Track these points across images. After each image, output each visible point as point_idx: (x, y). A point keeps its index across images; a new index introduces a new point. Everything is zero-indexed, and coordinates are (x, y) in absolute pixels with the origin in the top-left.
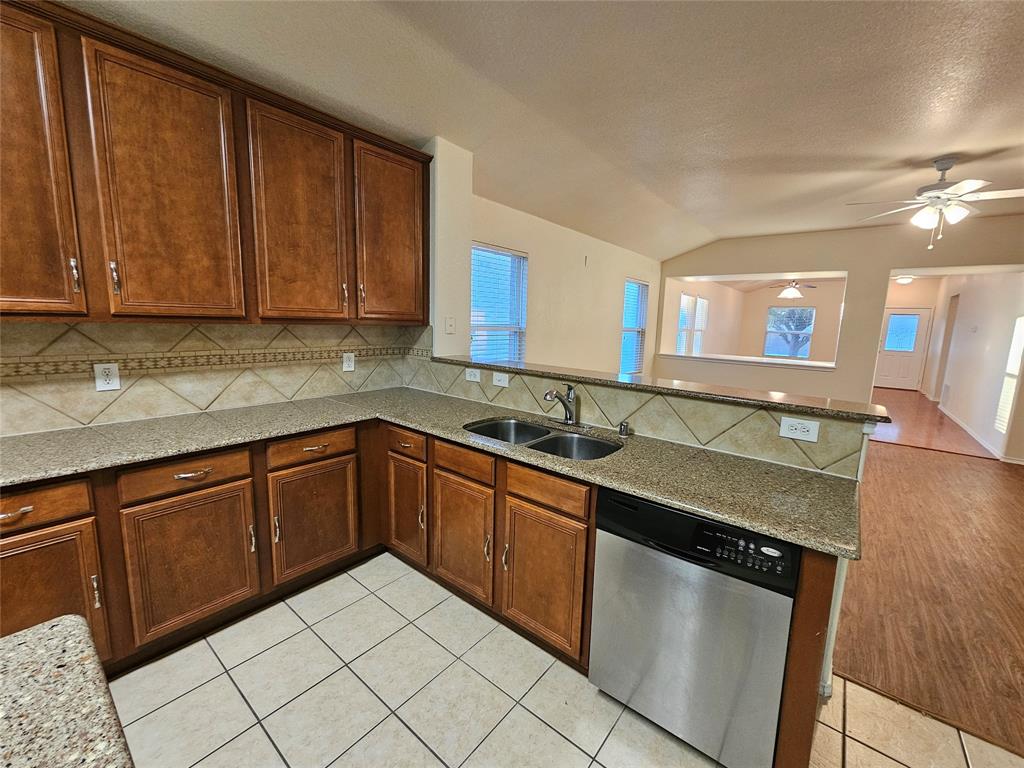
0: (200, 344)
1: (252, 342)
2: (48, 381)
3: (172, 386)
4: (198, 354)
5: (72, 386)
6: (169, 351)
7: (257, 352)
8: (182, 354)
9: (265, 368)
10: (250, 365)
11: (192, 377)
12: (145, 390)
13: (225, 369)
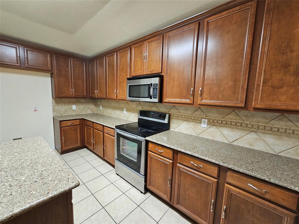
0: (234, 117)
1: (259, 119)
2: (193, 121)
3: (221, 130)
4: (232, 121)
5: (197, 124)
6: (223, 118)
7: (260, 124)
8: (227, 120)
9: (263, 133)
10: (255, 130)
11: (229, 129)
12: (213, 129)
13: (243, 129)
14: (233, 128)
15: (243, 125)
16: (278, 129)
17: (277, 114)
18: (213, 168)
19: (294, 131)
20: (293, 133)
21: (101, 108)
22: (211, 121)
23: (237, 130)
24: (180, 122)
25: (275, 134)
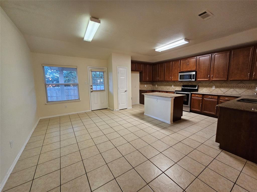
0: (225, 84)
6: (221, 85)
7: (234, 85)
8: (223, 85)
9: (235, 88)
10: (233, 88)
12: (217, 89)
13: (228, 88)
14: (225, 88)
15: (229, 86)
16: (240, 86)
17: (240, 82)
18: (216, 97)
19: (245, 86)
20: (245, 87)
21: (156, 86)
22: (217, 86)
23: (227, 88)
24: (203, 88)
25: (239, 88)
